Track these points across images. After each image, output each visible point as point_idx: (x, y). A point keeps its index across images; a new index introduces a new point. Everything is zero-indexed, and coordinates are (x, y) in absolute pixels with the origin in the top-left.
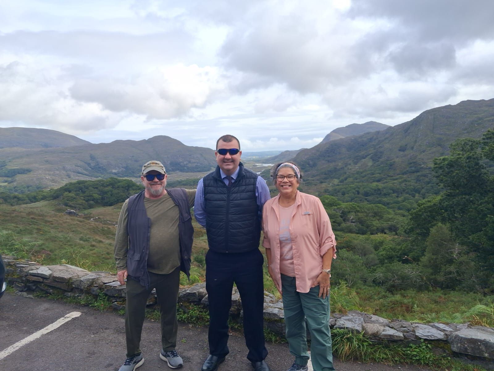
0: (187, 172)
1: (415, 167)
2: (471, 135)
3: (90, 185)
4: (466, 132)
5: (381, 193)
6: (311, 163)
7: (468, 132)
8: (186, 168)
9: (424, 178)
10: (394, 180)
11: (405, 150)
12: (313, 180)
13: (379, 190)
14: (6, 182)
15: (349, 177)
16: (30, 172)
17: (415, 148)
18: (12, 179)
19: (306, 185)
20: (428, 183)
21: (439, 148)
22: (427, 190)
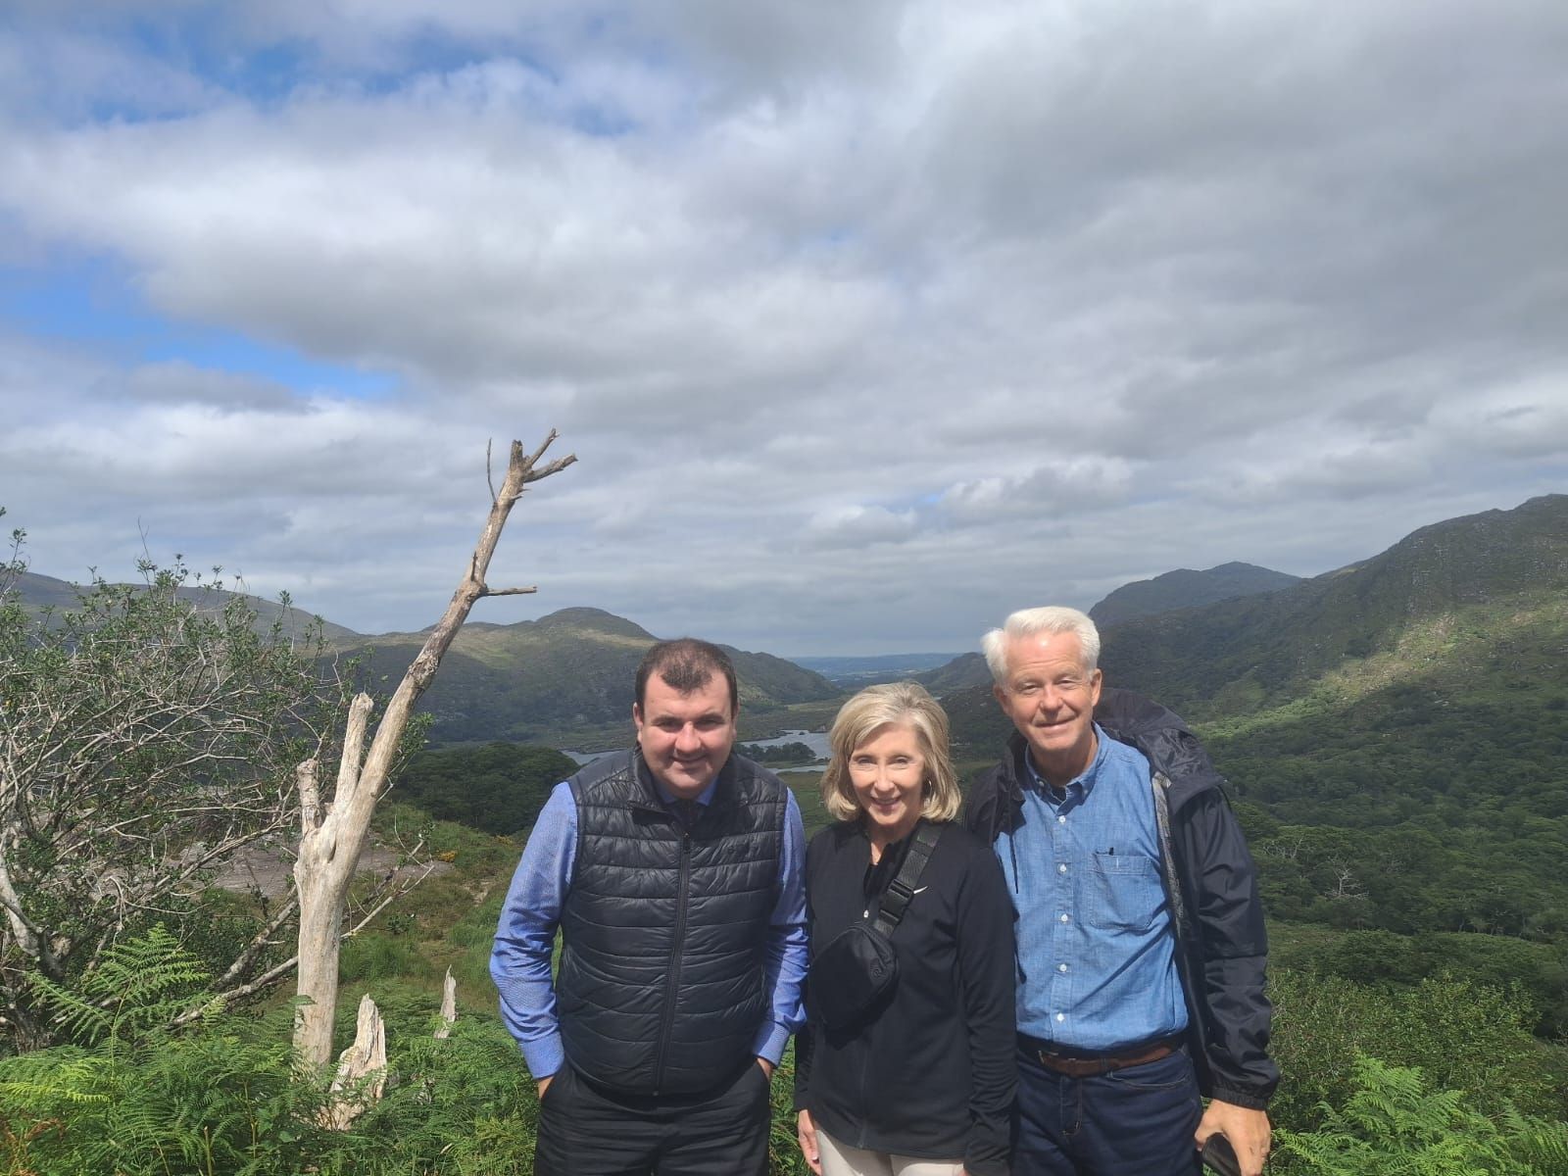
1: (1415, 707)
3: (434, 769)
5: (1315, 792)
9: (1450, 741)
10: (1352, 748)
11: (1369, 651)
13: (1310, 779)
20: (1470, 757)
22: (1469, 782)
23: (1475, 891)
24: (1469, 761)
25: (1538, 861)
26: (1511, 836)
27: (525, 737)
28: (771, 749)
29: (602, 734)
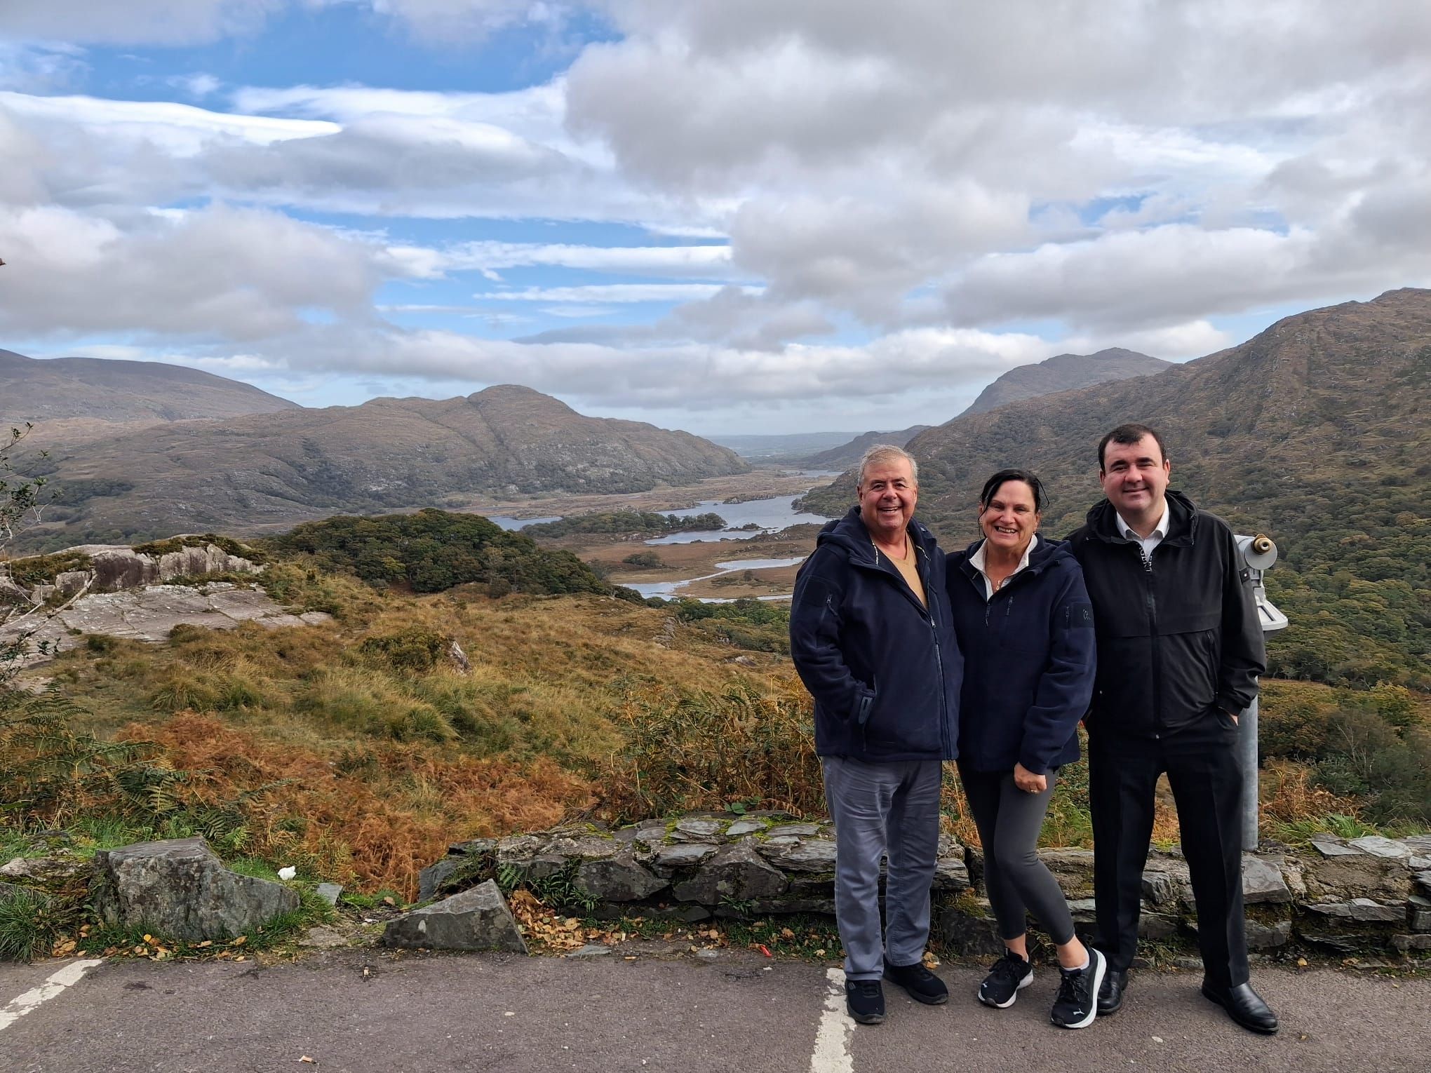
0: (587, 492)
1: (1264, 483)
2: (1420, 391)
3: (369, 532)
4: (1404, 379)
6: (949, 467)
7: (1410, 382)
8: (582, 481)
9: (1293, 513)
11: (1229, 431)
12: (961, 519)
14: (60, 518)
15: (1069, 509)
16: (129, 489)
17: (1259, 426)
18: (77, 511)
19: (943, 534)
20: (1308, 528)
21: (1329, 428)
22: (1305, 549)
23: (1289, 644)
24: (1308, 532)
25: (1357, 618)
26: (1336, 597)
27: (461, 505)
28: (687, 519)
29: (533, 502)
